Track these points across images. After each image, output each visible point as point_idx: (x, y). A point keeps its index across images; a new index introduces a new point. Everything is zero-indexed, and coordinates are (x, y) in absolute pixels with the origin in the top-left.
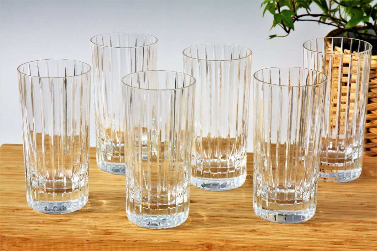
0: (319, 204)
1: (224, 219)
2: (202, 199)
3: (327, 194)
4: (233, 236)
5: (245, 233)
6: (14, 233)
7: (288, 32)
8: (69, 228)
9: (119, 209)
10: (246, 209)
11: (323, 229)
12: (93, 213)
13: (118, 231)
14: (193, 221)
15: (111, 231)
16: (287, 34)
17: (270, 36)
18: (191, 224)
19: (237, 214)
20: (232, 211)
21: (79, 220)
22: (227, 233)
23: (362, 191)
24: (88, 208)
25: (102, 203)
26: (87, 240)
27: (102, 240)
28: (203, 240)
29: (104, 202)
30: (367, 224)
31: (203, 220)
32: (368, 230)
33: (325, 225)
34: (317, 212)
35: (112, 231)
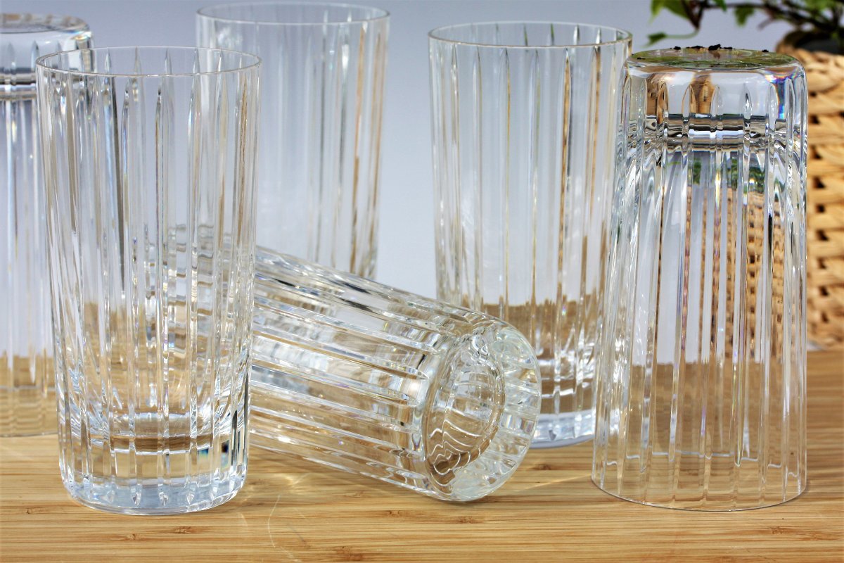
7: (697, 25)
13: (379, 550)
15: (358, 550)
16: (693, 29)
21: (241, 524)
29: (290, 479)
35: (362, 550)
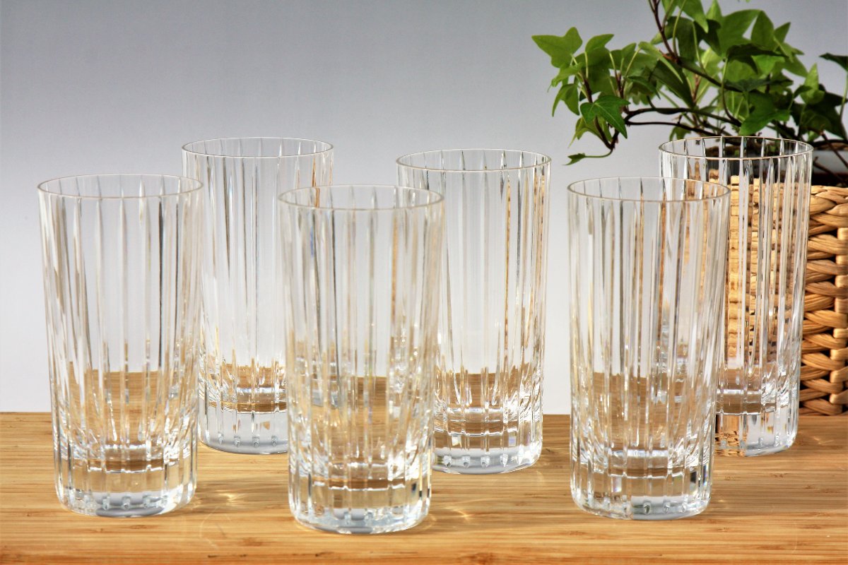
0: (714, 490)
1: (510, 517)
2: (449, 488)
3: (729, 474)
4: (536, 542)
5: (560, 537)
6: (44, 548)
7: (611, 147)
8: (163, 538)
9: (269, 507)
10: (554, 500)
11: (735, 526)
12: (210, 515)
13: (276, 540)
14: (439, 521)
15: (261, 540)
16: (609, 150)
17: (570, 157)
18: (435, 525)
19: (537, 509)
20: (523, 503)
21: (183, 524)
22: (521, 537)
23: (805, 469)
24: (196, 507)
25: (227, 498)
26: (209, 557)
27: (245, 556)
28: (471, 549)
29: (231, 496)
30: (829, 518)
31: (463, 519)
32: (833, 526)
33: (735, 521)
34: (713, 502)
